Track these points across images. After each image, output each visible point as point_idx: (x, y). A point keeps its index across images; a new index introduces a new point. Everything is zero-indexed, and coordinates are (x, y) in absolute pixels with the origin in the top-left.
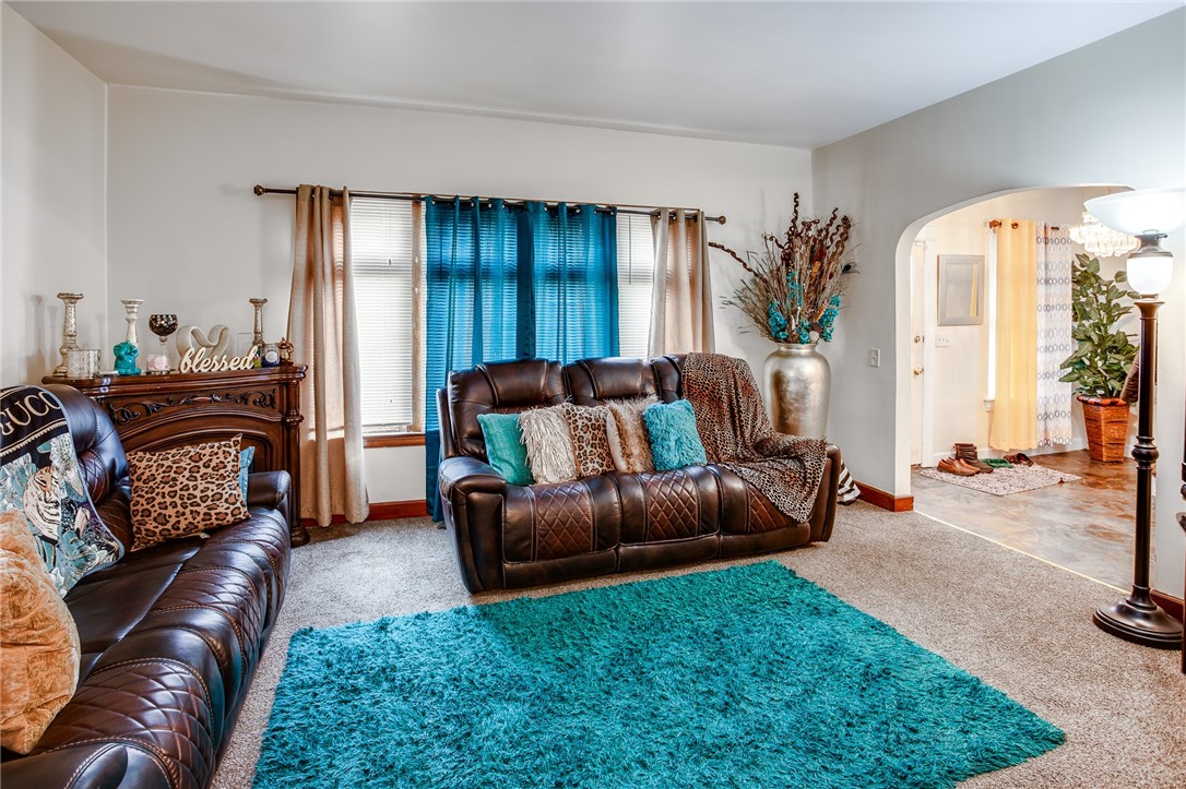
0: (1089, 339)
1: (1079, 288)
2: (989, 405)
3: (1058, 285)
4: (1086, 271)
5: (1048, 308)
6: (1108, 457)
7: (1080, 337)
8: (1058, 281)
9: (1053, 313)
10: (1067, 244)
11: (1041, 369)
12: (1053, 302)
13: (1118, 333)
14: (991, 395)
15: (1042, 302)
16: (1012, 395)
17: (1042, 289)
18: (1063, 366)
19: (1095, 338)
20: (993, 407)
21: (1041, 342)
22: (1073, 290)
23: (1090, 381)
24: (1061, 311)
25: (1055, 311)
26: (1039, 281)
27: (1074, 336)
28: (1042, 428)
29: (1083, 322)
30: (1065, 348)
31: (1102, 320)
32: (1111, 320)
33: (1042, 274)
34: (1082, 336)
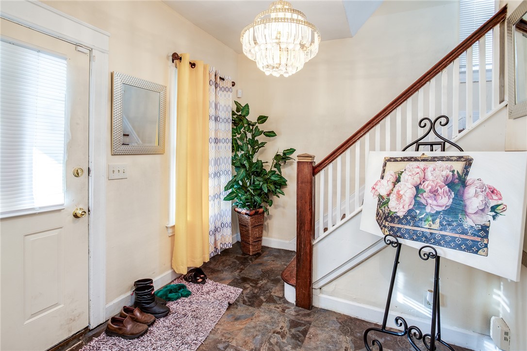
0: (244, 166)
1: (235, 127)
2: (170, 231)
3: (223, 124)
4: (240, 115)
5: (217, 141)
6: (253, 252)
7: (237, 164)
8: (223, 120)
9: (220, 145)
10: (229, 93)
11: (211, 193)
12: (221, 136)
13: (258, 161)
14: (172, 222)
15: (213, 136)
16: (189, 218)
17: (212, 124)
18: (226, 188)
19: (247, 165)
20: (174, 232)
21: (212, 169)
22: (232, 128)
23: (243, 198)
24: (225, 144)
25: (221, 144)
26: (210, 118)
27: (233, 164)
28: (213, 242)
29: (238, 153)
30: (227, 173)
31: (249, 152)
32: (254, 152)
33: (212, 112)
34: (238, 164)
